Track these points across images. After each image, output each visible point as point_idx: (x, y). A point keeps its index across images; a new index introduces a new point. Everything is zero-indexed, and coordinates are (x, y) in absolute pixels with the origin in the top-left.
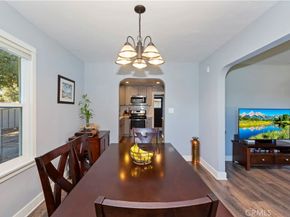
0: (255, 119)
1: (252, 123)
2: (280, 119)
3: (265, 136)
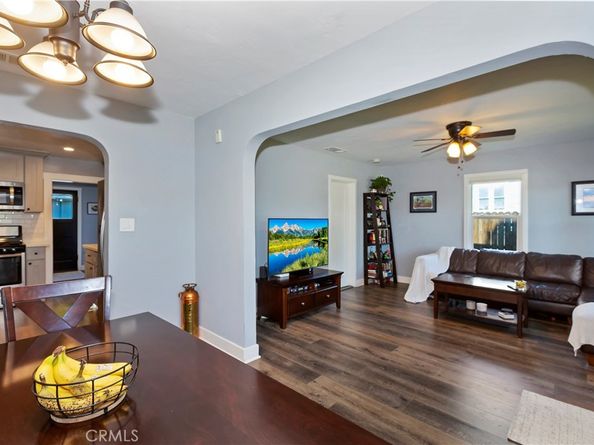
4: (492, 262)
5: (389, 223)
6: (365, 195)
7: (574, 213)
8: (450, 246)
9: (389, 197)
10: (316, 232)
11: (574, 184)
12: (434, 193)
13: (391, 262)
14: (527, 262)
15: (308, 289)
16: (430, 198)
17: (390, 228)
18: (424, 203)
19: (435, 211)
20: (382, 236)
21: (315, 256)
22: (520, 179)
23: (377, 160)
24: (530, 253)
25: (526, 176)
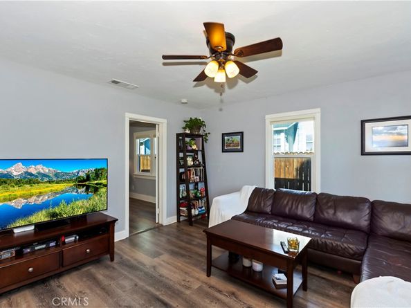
0: (29, 180)
1: (18, 191)
2: (88, 178)
3: (54, 215)
4: (285, 202)
5: (204, 162)
6: (178, 135)
7: (363, 153)
8: (252, 185)
9: (204, 138)
10: (81, 174)
11: (363, 122)
12: (242, 134)
13: (205, 199)
14: (317, 203)
15: (57, 245)
16: (238, 138)
17: (204, 167)
18: (233, 143)
19: (242, 151)
20: (196, 175)
21: (79, 203)
22: (314, 118)
23: (184, 101)
24: (322, 194)
25: (318, 116)
